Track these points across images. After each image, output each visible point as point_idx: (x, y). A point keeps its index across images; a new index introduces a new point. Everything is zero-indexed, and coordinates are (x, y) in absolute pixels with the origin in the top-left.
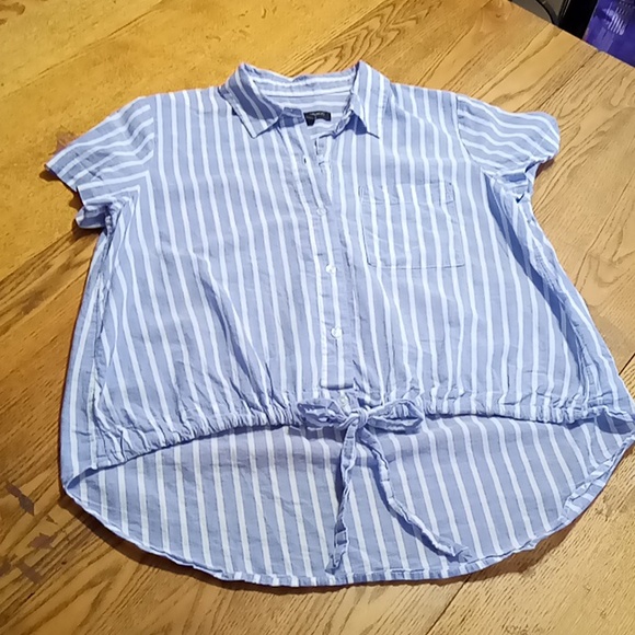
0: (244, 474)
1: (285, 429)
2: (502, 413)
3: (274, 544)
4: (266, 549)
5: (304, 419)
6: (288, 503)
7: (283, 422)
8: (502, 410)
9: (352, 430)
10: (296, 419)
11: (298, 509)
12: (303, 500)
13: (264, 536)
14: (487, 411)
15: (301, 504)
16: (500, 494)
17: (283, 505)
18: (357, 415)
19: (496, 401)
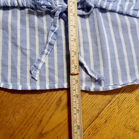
0: (5, 32)
1: (27, 10)
2: (131, 14)
3: (14, 68)
4: (10, 70)
5: (36, 6)
6: (24, 49)
7: (25, 6)
8: (131, 13)
9: (58, 13)
10: (32, 5)
11: (28, 52)
12: (32, 49)
13: (9, 64)
14: (124, 12)
15: (30, 50)
16: (125, 54)
17: (21, 50)
18: (61, 6)
19: (129, 8)
